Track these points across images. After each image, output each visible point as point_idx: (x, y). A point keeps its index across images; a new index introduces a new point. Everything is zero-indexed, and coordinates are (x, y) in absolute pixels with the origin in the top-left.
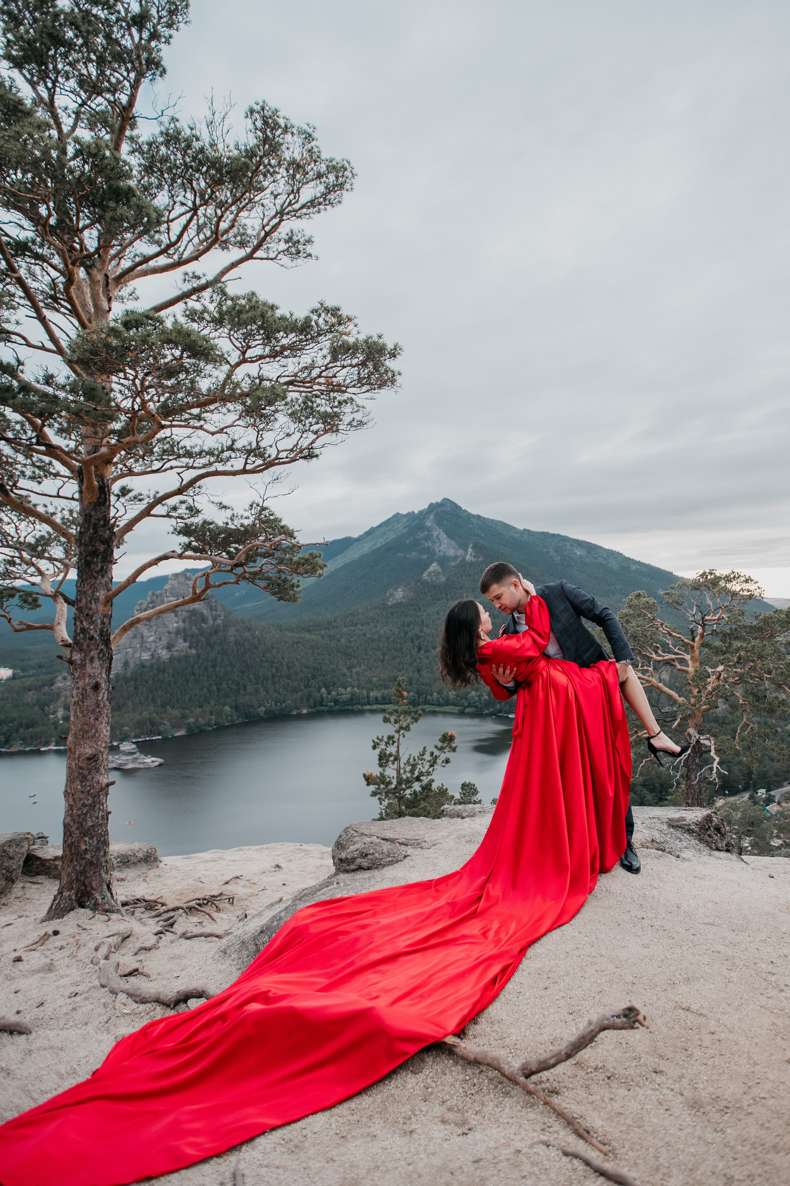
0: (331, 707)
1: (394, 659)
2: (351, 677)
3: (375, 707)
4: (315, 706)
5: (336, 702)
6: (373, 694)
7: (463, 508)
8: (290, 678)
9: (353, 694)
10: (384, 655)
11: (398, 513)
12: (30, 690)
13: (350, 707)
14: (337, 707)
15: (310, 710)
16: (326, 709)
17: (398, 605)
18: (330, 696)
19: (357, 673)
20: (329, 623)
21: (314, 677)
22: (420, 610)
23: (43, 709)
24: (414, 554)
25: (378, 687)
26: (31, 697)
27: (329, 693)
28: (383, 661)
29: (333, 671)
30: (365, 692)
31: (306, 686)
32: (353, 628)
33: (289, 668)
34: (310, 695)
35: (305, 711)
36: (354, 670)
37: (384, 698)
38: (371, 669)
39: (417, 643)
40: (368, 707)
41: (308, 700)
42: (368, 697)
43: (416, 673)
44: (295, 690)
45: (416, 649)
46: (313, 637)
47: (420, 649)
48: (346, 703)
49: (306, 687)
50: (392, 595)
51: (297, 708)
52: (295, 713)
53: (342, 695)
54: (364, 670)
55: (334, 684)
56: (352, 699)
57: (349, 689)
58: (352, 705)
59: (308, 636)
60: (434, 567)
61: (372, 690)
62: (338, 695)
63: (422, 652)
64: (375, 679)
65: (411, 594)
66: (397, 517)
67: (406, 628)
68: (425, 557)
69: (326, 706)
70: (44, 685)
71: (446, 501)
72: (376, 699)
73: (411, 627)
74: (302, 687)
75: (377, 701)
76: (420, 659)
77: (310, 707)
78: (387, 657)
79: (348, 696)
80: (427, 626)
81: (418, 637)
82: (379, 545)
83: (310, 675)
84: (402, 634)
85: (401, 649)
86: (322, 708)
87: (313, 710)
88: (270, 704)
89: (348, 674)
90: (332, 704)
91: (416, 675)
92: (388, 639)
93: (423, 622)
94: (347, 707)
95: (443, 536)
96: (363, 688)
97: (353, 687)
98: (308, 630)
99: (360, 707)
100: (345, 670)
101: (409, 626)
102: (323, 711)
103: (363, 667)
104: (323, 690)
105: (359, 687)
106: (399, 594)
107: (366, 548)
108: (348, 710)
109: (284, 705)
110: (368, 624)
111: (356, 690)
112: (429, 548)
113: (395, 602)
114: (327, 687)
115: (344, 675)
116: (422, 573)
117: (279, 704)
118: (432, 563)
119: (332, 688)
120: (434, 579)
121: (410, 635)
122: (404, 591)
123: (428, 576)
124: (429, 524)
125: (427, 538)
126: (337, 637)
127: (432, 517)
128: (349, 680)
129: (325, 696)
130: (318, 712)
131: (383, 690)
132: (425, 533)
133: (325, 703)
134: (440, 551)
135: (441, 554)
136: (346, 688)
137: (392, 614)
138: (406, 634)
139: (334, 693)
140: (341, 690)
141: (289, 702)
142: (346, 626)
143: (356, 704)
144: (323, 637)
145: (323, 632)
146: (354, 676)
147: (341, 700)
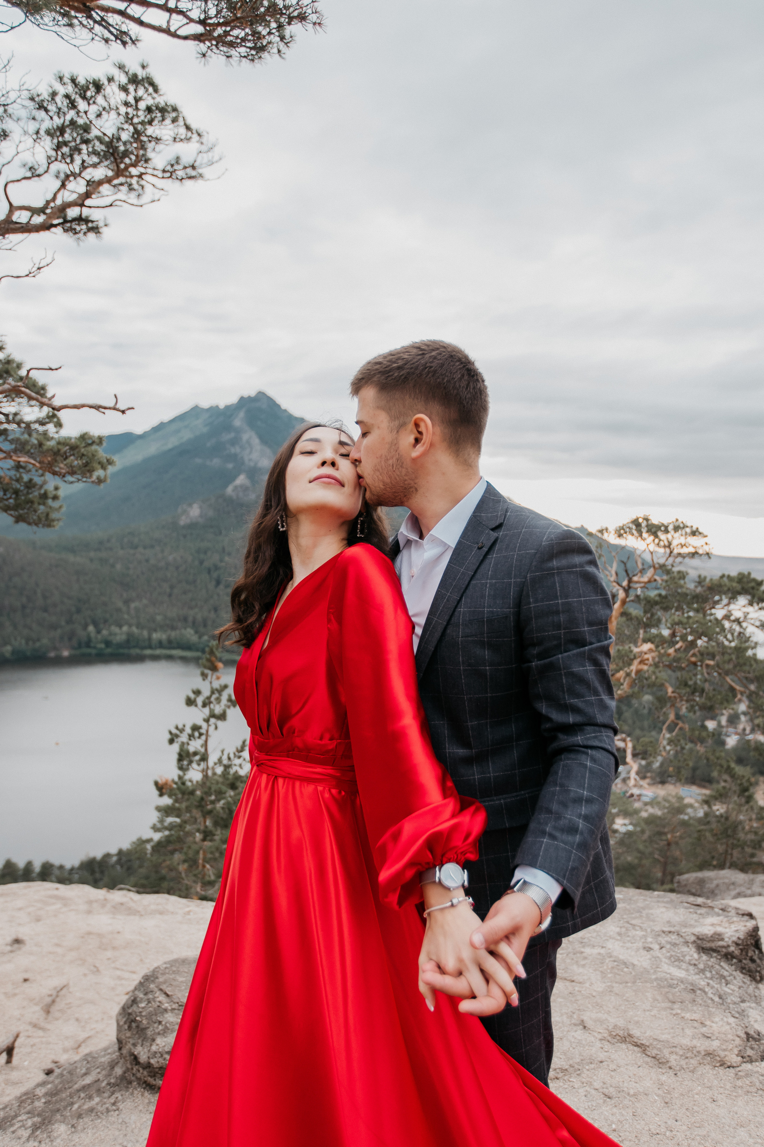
0: (101, 649)
1: (185, 593)
2: (128, 613)
3: (158, 652)
4: (80, 647)
5: (108, 643)
6: (155, 636)
7: (284, 407)
8: (45, 610)
9: (130, 635)
10: (172, 587)
11: (196, 407)
13: (126, 651)
14: (109, 650)
15: (73, 652)
16: (93, 651)
17: (192, 526)
18: (99, 636)
19: (137, 610)
20: (101, 543)
21: (78, 611)
22: (220, 533)
25: (162, 627)
27: (99, 632)
28: (170, 595)
29: (105, 604)
30: (145, 633)
31: (69, 622)
32: (132, 551)
33: (45, 597)
34: (73, 634)
35: (66, 653)
36: (133, 605)
37: (170, 641)
38: (154, 605)
39: (215, 575)
40: (148, 652)
41: (70, 639)
42: (150, 639)
43: (213, 612)
44: (54, 627)
45: (214, 583)
46: (79, 559)
47: (218, 583)
48: (120, 646)
49: (67, 623)
50: (184, 512)
51: (55, 648)
52: (52, 654)
53: (115, 634)
54: (147, 606)
55: (106, 621)
56: (128, 641)
57: (125, 628)
58: (129, 648)
59: (71, 558)
60: (241, 480)
61: (155, 630)
62: (110, 634)
63: (221, 587)
64: (159, 618)
66: (196, 411)
67: (202, 556)
68: (230, 466)
69: (95, 648)
71: (261, 396)
72: (160, 642)
73: (208, 555)
74: (63, 623)
75: (160, 645)
76: (218, 595)
77: (73, 648)
78: (176, 591)
79: (124, 637)
80: (229, 554)
81: (216, 568)
82: (169, 446)
83: (73, 609)
84: (197, 563)
85: (194, 581)
86: (88, 651)
87: (77, 652)
88: (19, 643)
89: (124, 609)
90: (102, 646)
91: (212, 615)
92: (177, 568)
93: (224, 549)
94: (122, 651)
95: (256, 441)
96: (143, 628)
97: (130, 626)
98: (73, 551)
99: (137, 651)
100: (120, 604)
101: (205, 553)
102: (90, 655)
103: (145, 601)
104: (91, 628)
105: (138, 626)
106: (195, 511)
107: (152, 449)
108: (123, 654)
109: (38, 644)
110: (152, 547)
111: (135, 630)
112: (235, 455)
113: (188, 521)
114: (95, 624)
115: (119, 610)
116: (226, 486)
117: (31, 643)
118: (239, 475)
119: (102, 626)
120: (241, 494)
121: (206, 564)
122: (201, 507)
123: (233, 491)
124: (238, 422)
125: (234, 442)
126: (111, 561)
127: (242, 414)
128: (126, 616)
129: (93, 635)
130: (83, 655)
131: (169, 632)
132: (232, 435)
133: (92, 645)
134: (250, 460)
135: (252, 464)
136: (120, 627)
137: (185, 536)
138: (201, 562)
139: (105, 632)
140: (115, 629)
141: (45, 641)
142: (122, 548)
143: (134, 647)
144: (91, 560)
145: (92, 554)
146: (133, 612)
147: (114, 642)
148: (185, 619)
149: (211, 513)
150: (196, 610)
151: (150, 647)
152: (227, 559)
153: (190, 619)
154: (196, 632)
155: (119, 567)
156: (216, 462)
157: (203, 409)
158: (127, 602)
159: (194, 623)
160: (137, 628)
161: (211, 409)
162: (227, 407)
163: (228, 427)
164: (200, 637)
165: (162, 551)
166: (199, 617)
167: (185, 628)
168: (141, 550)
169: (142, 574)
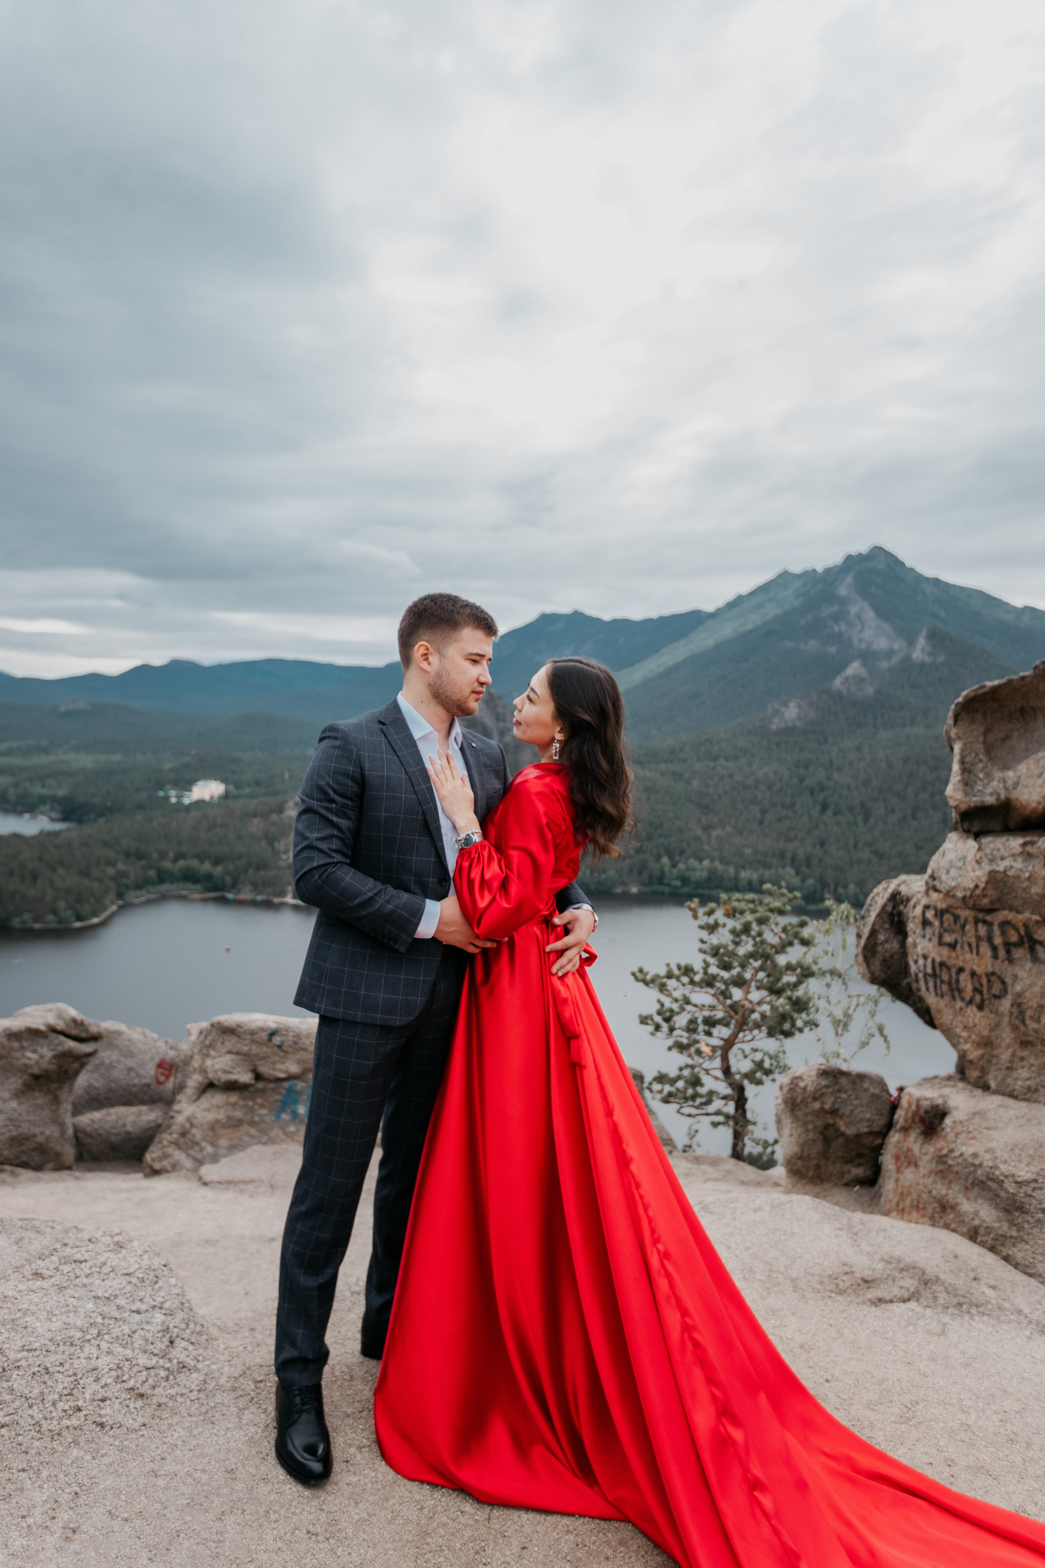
0: (676, 887)
1: (780, 820)
2: (710, 843)
4: (650, 883)
5: (685, 880)
6: (742, 874)
7: (909, 565)
9: (712, 872)
10: (763, 812)
11: (786, 572)
12: (255, 815)
13: (706, 892)
14: (686, 890)
15: (643, 889)
16: (667, 890)
17: (788, 731)
18: (675, 871)
19: (720, 839)
20: (673, 752)
21: (650, 838)
22: (826, 741)
23: (271, 845)
24: (813, 645)
25: (754, 864)
26: (256, 826)
27: (674, 865)
28: (761, 823)
29: (680, 830)
30: (731, 870)
31: (639, 850)
32: (712, 764)
34: (643, 866)
35: (634, 890)
36: (714, 833)
38: (741, 834)
39: (820, 797)
40: (733, 894)
41: (640, 873)
42: (736, 878)
45: (818, 808)
46: (648, 773)
47: (824, 808)
48: (699, 884)
49: (638, 852)
50: (776, 712)
51: (623, 883)
52: (619, 890)
53: (694, 870)
54: (732, 835)
55: (682, 852)
56: (709, 879)
57: (706, 863)
58: (710, 888)
60: (855, 668)
61: (743, 867)
62: (688, 869)
63: (829, 813)
64: (748, 851)
65: (812, 714)
66: (785, 578)
67: (802, 771)
69: (669, 885)
70: (272, 811)
71: (878, 552)
72: (750, 883)
73: (811, 770)
74: (632, 853)
76: (826, 825)
77: (643, 884)
78: (769, 817)
79: (705, 874)
80: (839, 770)
81: (822, 788)
82: (748, 627)
83: (644, 835)
84: (795, 781)
85: (793, 805)
86: (660, 888)
87: (648, 889)
89: (704, 837)
90: (678, 883)
91: (815, 850)
92: (770, 786)
93: (831, 762)
95: (869, 614)
96: (728, 864)
97: (712, 860)
100: (699, 832)
101: (806, 767)
102: (662, 893)
103: (729, 829)
104: (665, 860)
105: (722, 860)
106: (792, 712)
107: (729, 629)
109: (604, 876)
110: (737, 758)
111: (717, 864)
112: (840, 635)
113: (781, 725)
114: (671, 856)
115: (697, 839)
116: (835, 679)
117: (596, 874)
118: (850, 661)
119: (677, 858)
120: (853, 689)
121: (808, 782)
122: (799, 707)
123: (843, 684)
124: (843, 591)
125: (838, 617)
126: (686, 776)
127: (849, 579)
128: (706, 847)
129: (667, 869)
130: (655, 893)
131: (761, 871)
132: (836, 607)
133: (666, 881)
134: (861, 641)
135: (867, 646)
136: (701, 860)
137: (779, 744)
138: (802, 780)
139: (681, 866)
140: (692, 862)
141: (612, 873)
142: (699, 760)
143: (716, 887)
144: (662, 774)
145: (663, 766)
146: (714, 842)
147: (693, 879)
148: (782, 855)
150: (797, 844)
151: (737, 889)
152: (836, 775)
153: (787, 853)
154: (797, 873)
155: (695, 783)
157: (794, 575)
158: (707, 828)
159: (791, 858)
160: (721, 863)
161: (805, 574)
162: (828, 571)
163: (830, 598)
165: (750, 764)
166: (800, 853)
167: (780, 866)
168: (722, 762)
169: (726, 793)
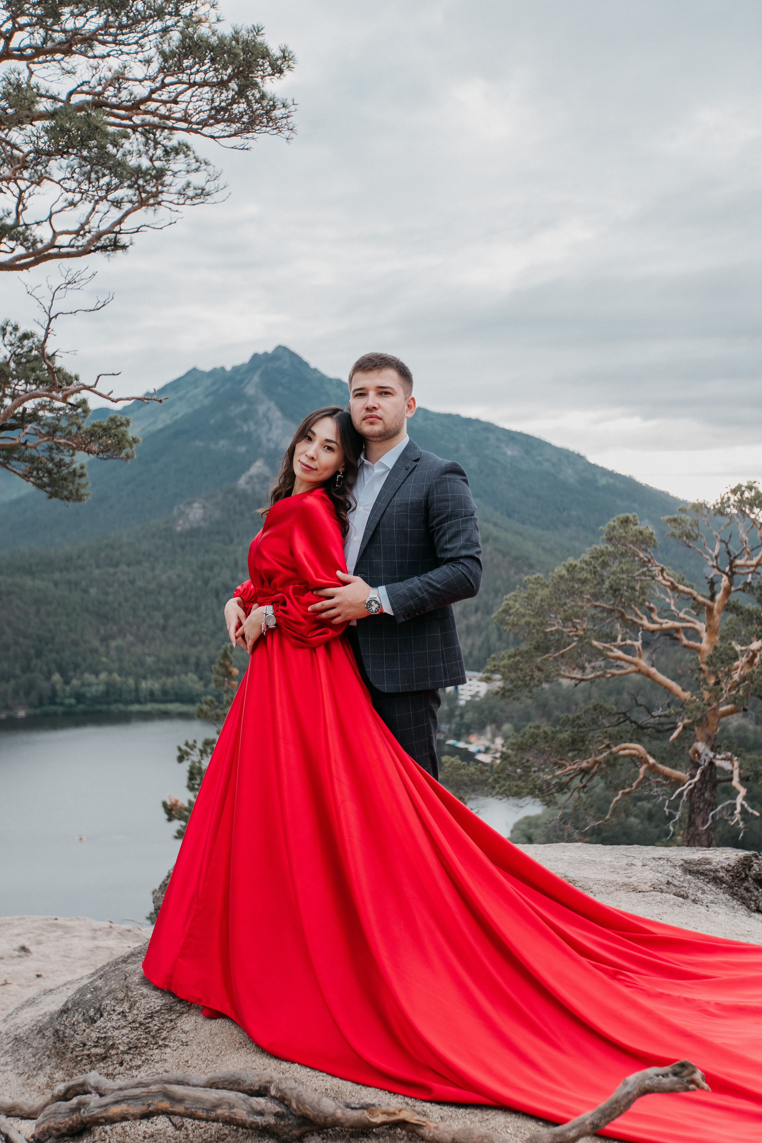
0: (71, 706)
1: (184, 624)
2: (107, 655)
3: (149, 707)
4: (41, 704)
5: (79, 697)
6: (144, 685)
7: (313, 365)
9: (110, 685)
10: (166, 617)
11: (195, 369)
13: (104, 707)
14: (81, 707)
15: (31, 711)
16: (60, 709)
17: (193, 532)
18: (68, 688)
19: (119, 650)
20: (69, 560)
21: (39, 654)
22: (231, 541)
25: (155, 673)
27: (67, 682)
28: (164, 629)
29: (75, 643)
30: (131, 681)
31: (27, 669)
32: (111, 570)
34: (31, 686)
35: (22, 713)
36: (113, 644)
37: (165, 692)
38: (143, 642)
40: (135, 708)
41: (27, 694)
42: (137, 689)
46: (39, 583)
48: (96, 700)
49: (24, 671)
50: (182, 513)
51: (7, 707)
52: (3, 716)
53: (90, 685)
54: (132, 644)
55: (76, 667)
56: (107, 693)
57: (103, 676)
58: (108, 703)
59: (28, 582)
60: (258, 467)
61: (145, 678)
62: (83, 685)
64: (149, 660)
66: (194, 375)
67: (207, 573)
68: (242, 449)
69: (62, 704)
71: (282, 352)
72: (152, 693)
73: (216, 570)
74: (18, 672)
75: (152, 697)
77: (31, 706)
78: (172, 622)
79: (102, 688)
82: (160, 425)
83: (32, 652)
84: (199, 583)
85: (197, 608)
86: (53, 708)
87: (38, 711)
89: (102, 649)
90: (73, 701)
92: (173, 591)
94: (98, 707)
95: (276, 414)
96: (128, 675)
97: (110, 672)
98: (30, 572)
99: (121, 707)
100: (96, 643)
101: (211, 569)
102: (55, 714)
103: (130, 638)
104: (57, 677)
105: (120, 672)
106: (196, 513)
108: (100, 712)
110: (139, 563)
111: (116, 676)
112: (249, 434)
113: (187, 526)
114: (63, 673)
115: (94, 651)
116: (237, 477)
118: (255, 461)
119: (71, 674)
120: (258, 487)
121: (212, 584)
122: (204, 507)
123: (247, 483)
124: (250, 390)
125: (246, 417)
126: (83, 584)
127: (256, 378)
128: (104, 659)
129: (58, 687)
130: (46, 715)
131: (164, 679)
132: (244, 407)
133: (58, 700)
134: (269, 440)
135: (272, 446)
136: (97, 674)
137: (183, 547)
138: (206, 582)
139: (75, 682)
140: (89, 677)
142: (98, 566)
143: (116, 701)
145: (57, 576)
146: (113, 653)
147: (88, 695)
148: (185, 661)
149: (217, 514)
150: (200, 648)
151: (139, 702)
153: (193, 660)
154: (201, 678)
155: (93, 591)
156: (223, 444)
157: (203, 373)
158: (105, 639)
159: (197, 665)
160: (120, 675)
161: (214, 372)
162: (236, 370)
163: (238, 397)
164: (206, 686)
165: (153, 569)
166: (204, 658)
167: (186, 674)
168: (123, 567)
169: (127, 600)
